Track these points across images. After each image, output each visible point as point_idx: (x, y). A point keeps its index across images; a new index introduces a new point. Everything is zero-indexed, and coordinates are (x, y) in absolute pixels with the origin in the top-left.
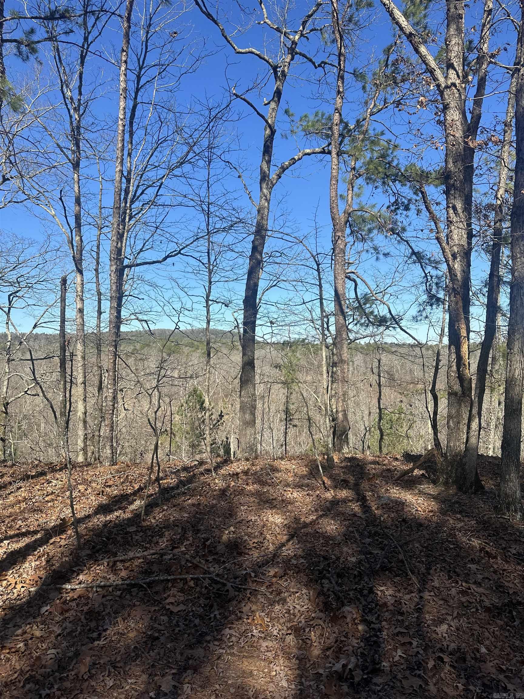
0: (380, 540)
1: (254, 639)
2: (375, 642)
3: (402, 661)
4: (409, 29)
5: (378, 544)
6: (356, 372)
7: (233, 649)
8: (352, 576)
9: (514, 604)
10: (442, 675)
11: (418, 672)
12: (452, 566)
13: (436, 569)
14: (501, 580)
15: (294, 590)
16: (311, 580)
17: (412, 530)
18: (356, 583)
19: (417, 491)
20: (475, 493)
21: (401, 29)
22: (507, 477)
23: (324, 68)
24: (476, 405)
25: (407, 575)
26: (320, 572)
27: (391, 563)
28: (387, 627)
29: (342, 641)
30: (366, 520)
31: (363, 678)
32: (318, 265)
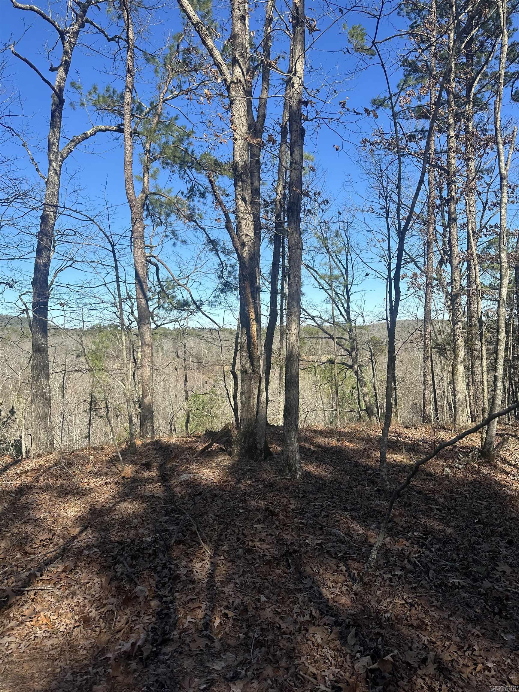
0: (176, 516)
1: (37, 640)
2: (167, 614)
3: (192, 626)
4: (196, 19)
5: (174, 521)
6: (165, 357)
7: (12, 656)
8: (147, 556)
9: (290, 553)
10: (227, 630)
11: (205, 633)
12: (241, 529)
13: (226, 535)
14: (281, 534)
15: (86, 581)
16: (104, 567)
17: (207, 502)
18: (151, 562)
19: (214, 465)
20: (264, 460)
21: (189, 18)
22: (289, 442)
23: (118, 42)
24: (264, 381)
25: (200, 544)
26: (114, 558)
27: (185, 536)
28: (178, 597)
29: (133, 621)
30: (164, 500)
31: (152, 652)
32: (113, 246)
